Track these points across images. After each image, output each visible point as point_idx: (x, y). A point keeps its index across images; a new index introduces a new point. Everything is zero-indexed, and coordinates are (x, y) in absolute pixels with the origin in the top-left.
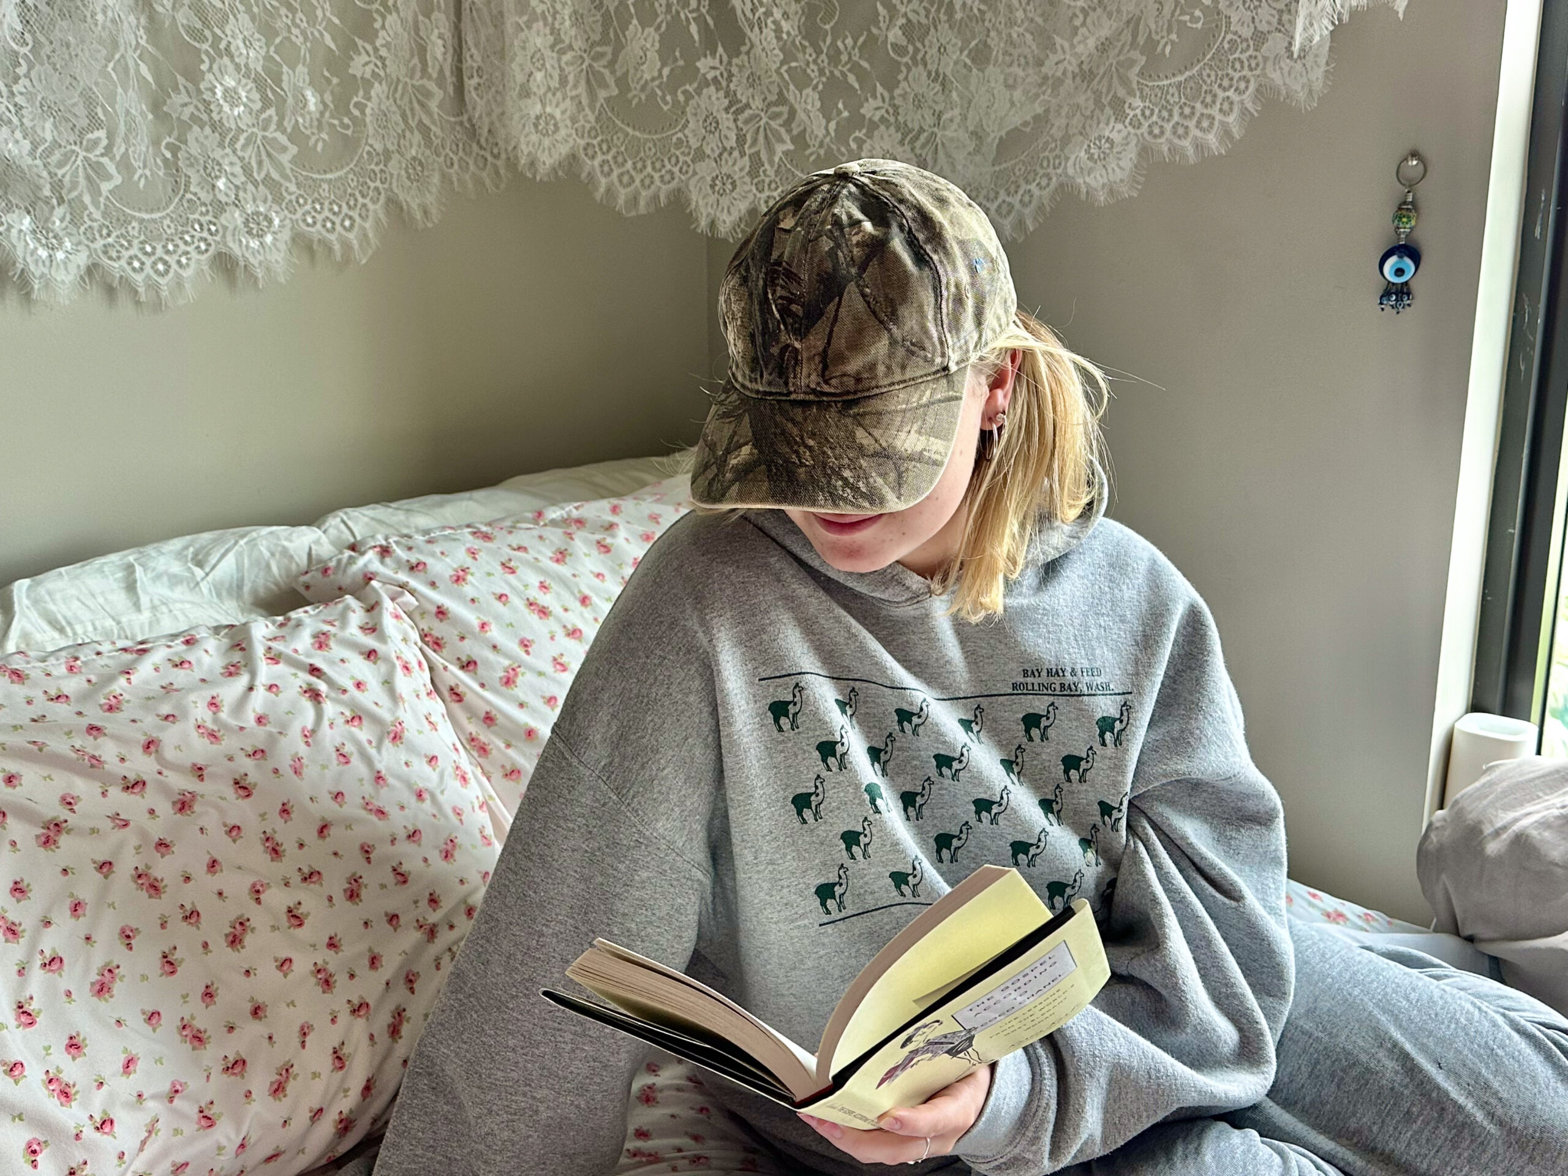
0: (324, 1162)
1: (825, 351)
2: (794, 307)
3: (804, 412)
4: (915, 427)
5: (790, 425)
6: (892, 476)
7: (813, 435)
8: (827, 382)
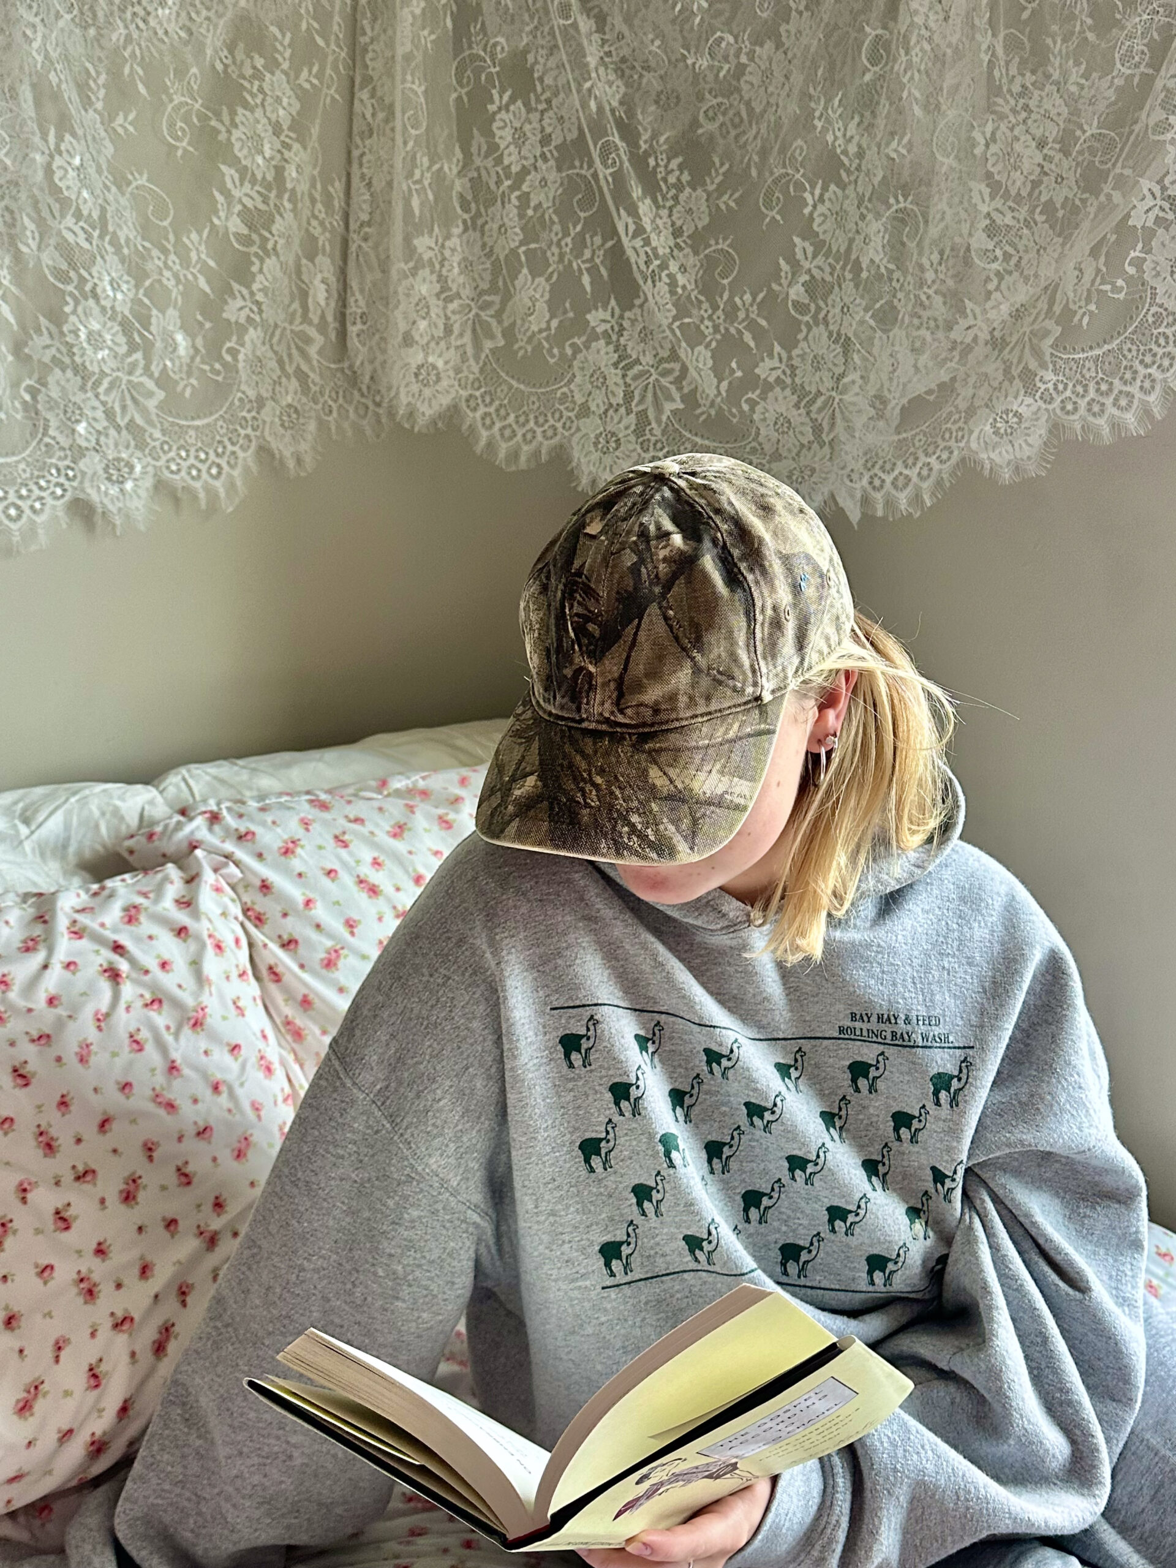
0: (74, 1483)
1: (621, 677)
2: (591, 627)
3: (595, 744)
4: (718, 766)
5: (578, 758)
6: (686, 823)
7: (601, 772)
8: (621, 711)
